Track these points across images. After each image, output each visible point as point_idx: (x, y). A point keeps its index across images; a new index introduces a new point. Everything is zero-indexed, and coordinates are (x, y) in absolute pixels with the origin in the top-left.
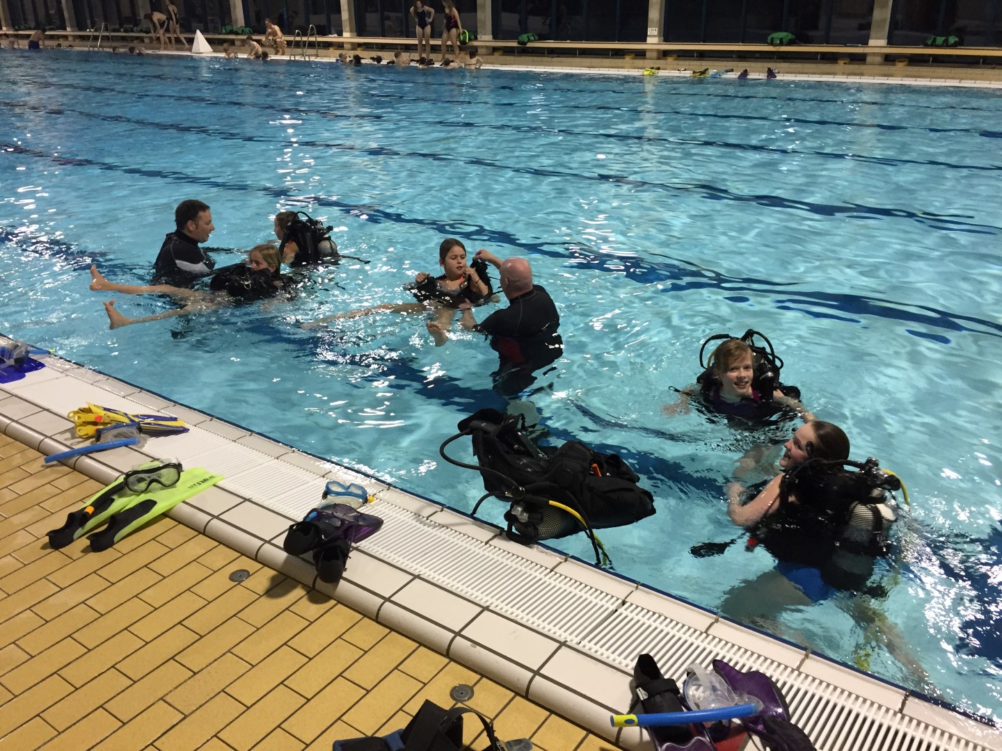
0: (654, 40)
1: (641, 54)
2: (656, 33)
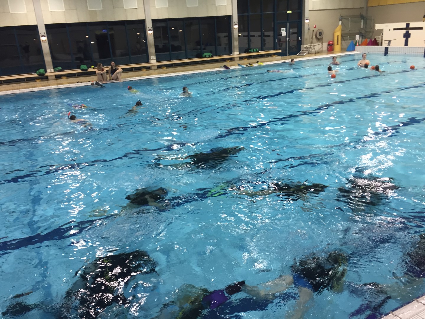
0: (153, 61)
1: (149, 68)
2: (155, 58)
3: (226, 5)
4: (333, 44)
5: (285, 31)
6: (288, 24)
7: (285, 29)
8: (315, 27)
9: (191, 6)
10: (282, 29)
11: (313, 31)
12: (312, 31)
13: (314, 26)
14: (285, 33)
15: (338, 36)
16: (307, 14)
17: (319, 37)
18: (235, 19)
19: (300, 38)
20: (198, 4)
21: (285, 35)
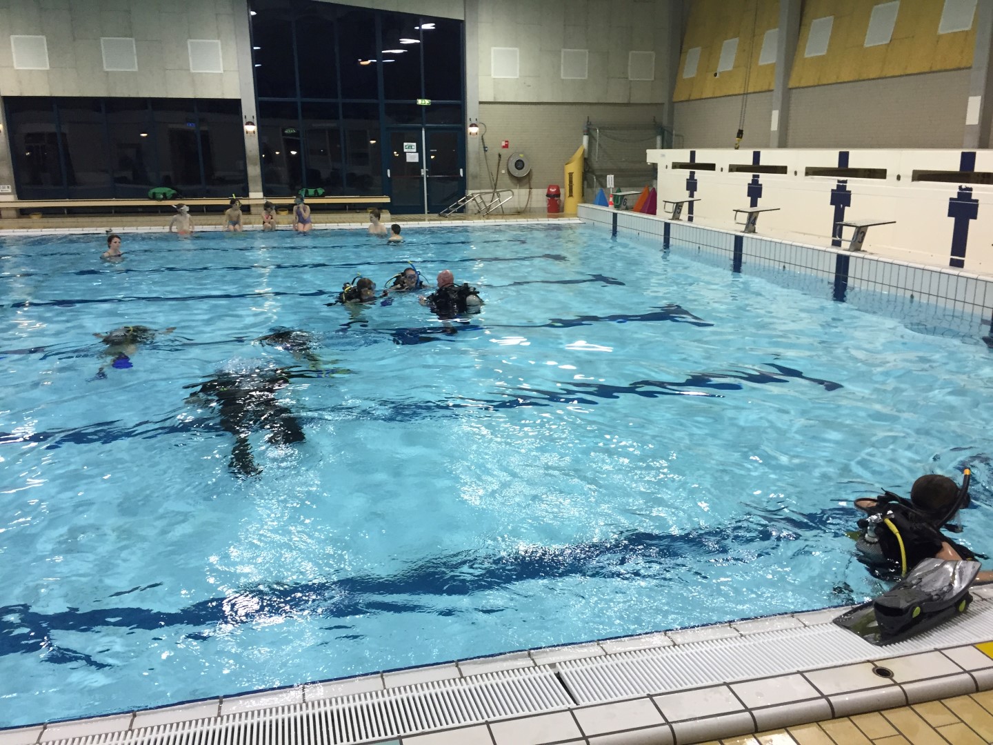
2: (10, 191)
3: (222, 71)
4: (558, 194)
5: (415, 150)
6: (423, 132)
7: (414, 144)
8: (506, 146)
9: (115, 70)
10: (405, 144)
11: (500, 156)
12: (497, 156)
13: (504, 144)
14: (417, 154)
15: (571, 174)
16: (472, 111)
17: (517, 173)
18: (249, 109)
19: (461, 170)
20: (137, 67)
21: (416, 160)
